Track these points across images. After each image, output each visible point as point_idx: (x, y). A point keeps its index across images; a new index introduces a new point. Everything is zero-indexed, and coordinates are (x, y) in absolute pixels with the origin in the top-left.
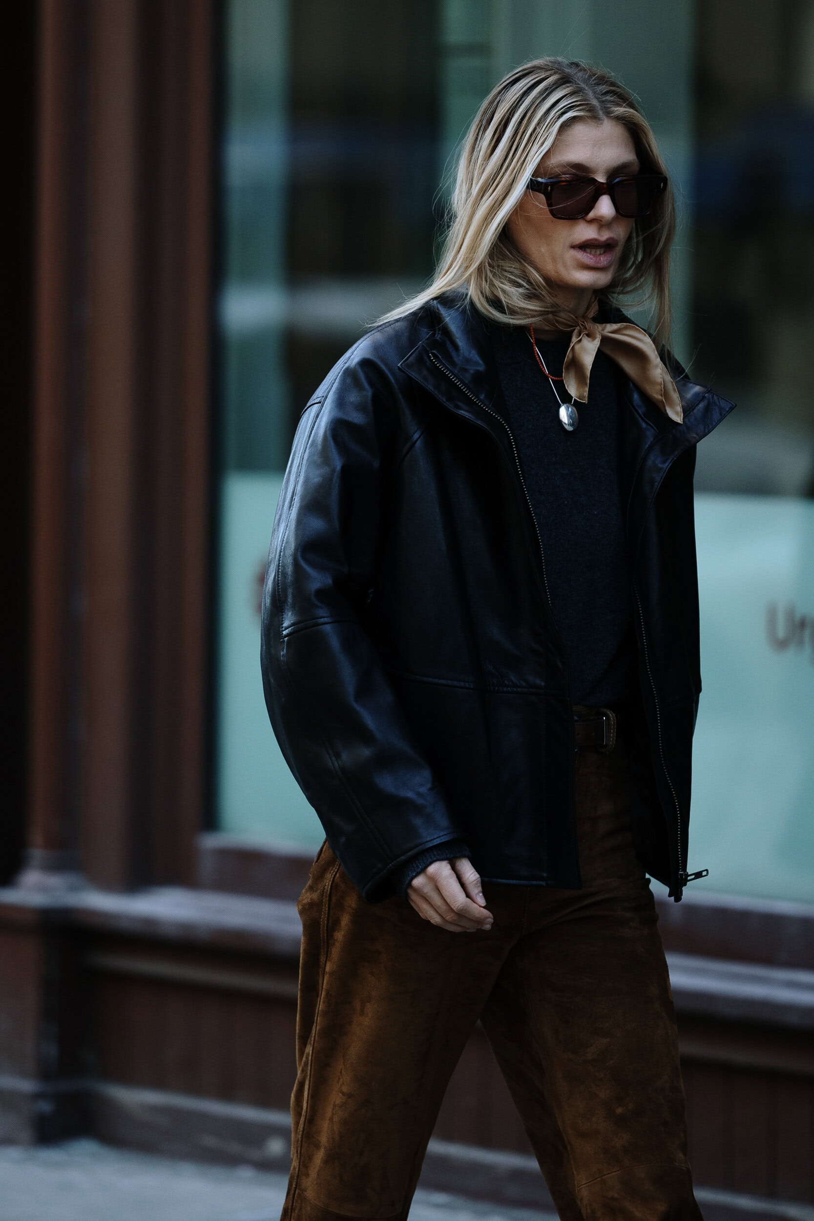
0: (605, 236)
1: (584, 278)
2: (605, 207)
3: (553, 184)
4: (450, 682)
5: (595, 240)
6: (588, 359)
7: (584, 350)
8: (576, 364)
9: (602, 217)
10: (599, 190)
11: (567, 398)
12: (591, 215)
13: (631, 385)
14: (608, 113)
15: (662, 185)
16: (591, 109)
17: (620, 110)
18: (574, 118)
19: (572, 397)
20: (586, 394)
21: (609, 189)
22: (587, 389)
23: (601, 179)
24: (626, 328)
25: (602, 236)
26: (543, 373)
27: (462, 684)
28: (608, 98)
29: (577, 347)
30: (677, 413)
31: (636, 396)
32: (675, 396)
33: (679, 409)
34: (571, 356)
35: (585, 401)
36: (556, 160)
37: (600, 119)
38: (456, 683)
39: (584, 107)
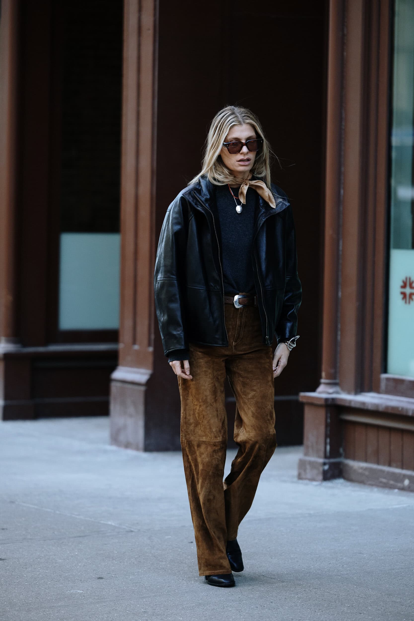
0: (246, 157)
1: (241, 169)
2: (245, 149)
3: (228, 144)
4: (199, 288)
5: (243, 159)
6: (245, 192)
7: (244, 189)
8: (242, 193)
9: (244, 152)
10: (243, 145)
11: (239, 203)
12: (241, 152)
13: (260, 197)
14: (244, 122)
15: (262, 141)
16: (239, 122)
17: (248, 121)
18: (234, 125)
19: (242, 203)
20: (245, 201)
21: (246, 144)
22: (245, 200)
23: (244, 141)
24: (258, 182)
25: (245, 158)
26: (232, 195)
27: (202, 289)
28: (244, 118)
29: (242, 188)
30: (274, 205)
31: (261, 201)
32: (273, 200)
33: (275, 204)
34: (241, 191)
35: (245, 204)
36: (230, 137)
37: (242, 125)
38: (200, 288)
39: (237, 121)
